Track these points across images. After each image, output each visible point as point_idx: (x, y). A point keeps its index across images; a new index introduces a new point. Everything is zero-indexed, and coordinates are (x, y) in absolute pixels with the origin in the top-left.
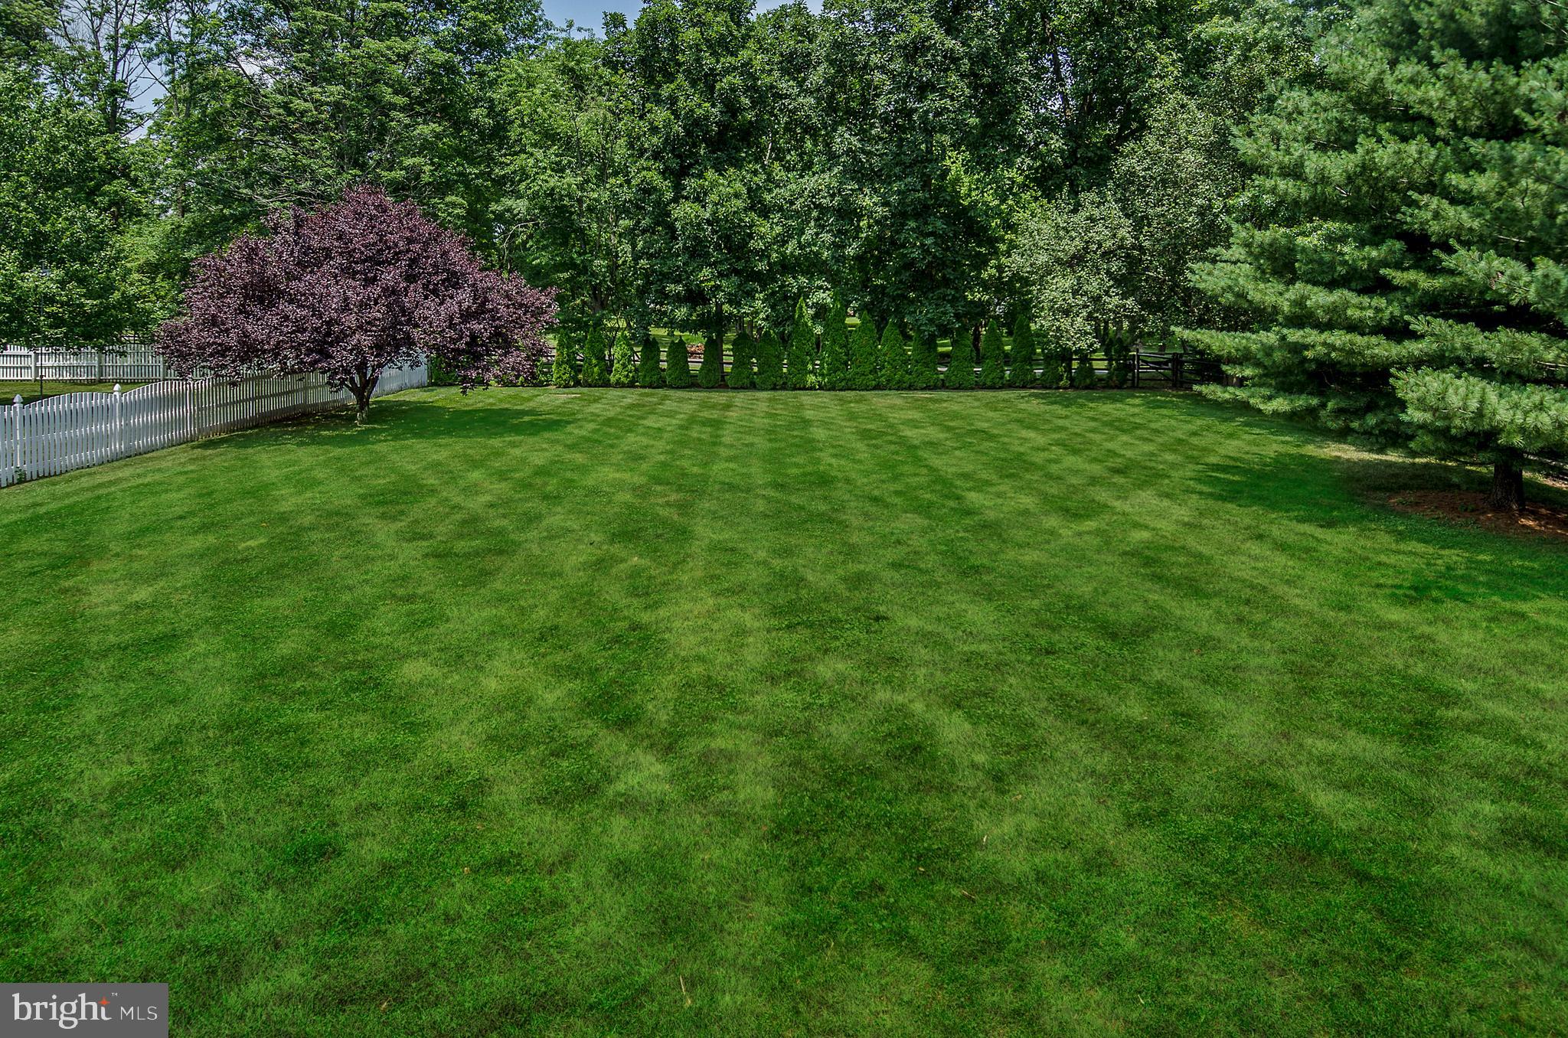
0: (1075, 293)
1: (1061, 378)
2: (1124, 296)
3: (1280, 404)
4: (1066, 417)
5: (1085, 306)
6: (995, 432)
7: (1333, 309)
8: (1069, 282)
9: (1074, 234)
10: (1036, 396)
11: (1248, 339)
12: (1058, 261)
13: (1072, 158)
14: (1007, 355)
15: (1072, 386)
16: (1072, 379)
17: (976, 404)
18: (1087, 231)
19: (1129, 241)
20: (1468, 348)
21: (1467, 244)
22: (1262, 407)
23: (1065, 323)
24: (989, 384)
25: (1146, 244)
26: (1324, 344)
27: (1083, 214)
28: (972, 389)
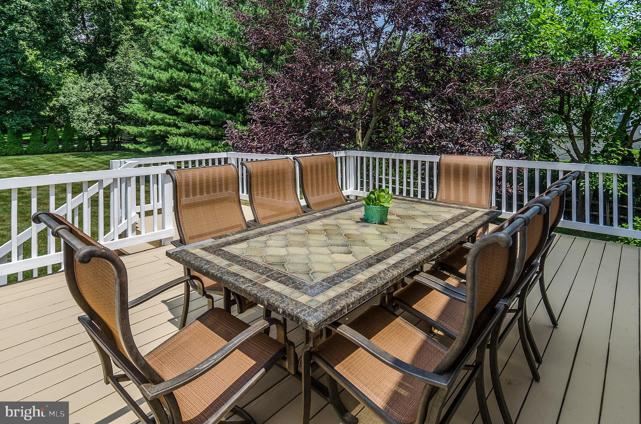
0: (89, 113)
1: (86, 147)
2: (110, 115)
3: (149, 149)
4: (84, 161)
5: (93, 118)
6: (48, 169)
7: (163, 119)
8: (86, 108)
9: (88, 90)
10: (73, 155)
11: (142, 129)
12: (82, 100)
13: (89, 60)
14: (60, 140)
15: (91, 150)
16: (91, 147)
17: (41, 159)
18: (94, 89)
19: (111, 94)
20: (192, 130)
21: (187, 102)
22: (143, 150)
23: (84, 125)
24: (50, 151)
25: (119, 95)
26: (159, 130)
27: (93, 82)
28: (42, 154)
